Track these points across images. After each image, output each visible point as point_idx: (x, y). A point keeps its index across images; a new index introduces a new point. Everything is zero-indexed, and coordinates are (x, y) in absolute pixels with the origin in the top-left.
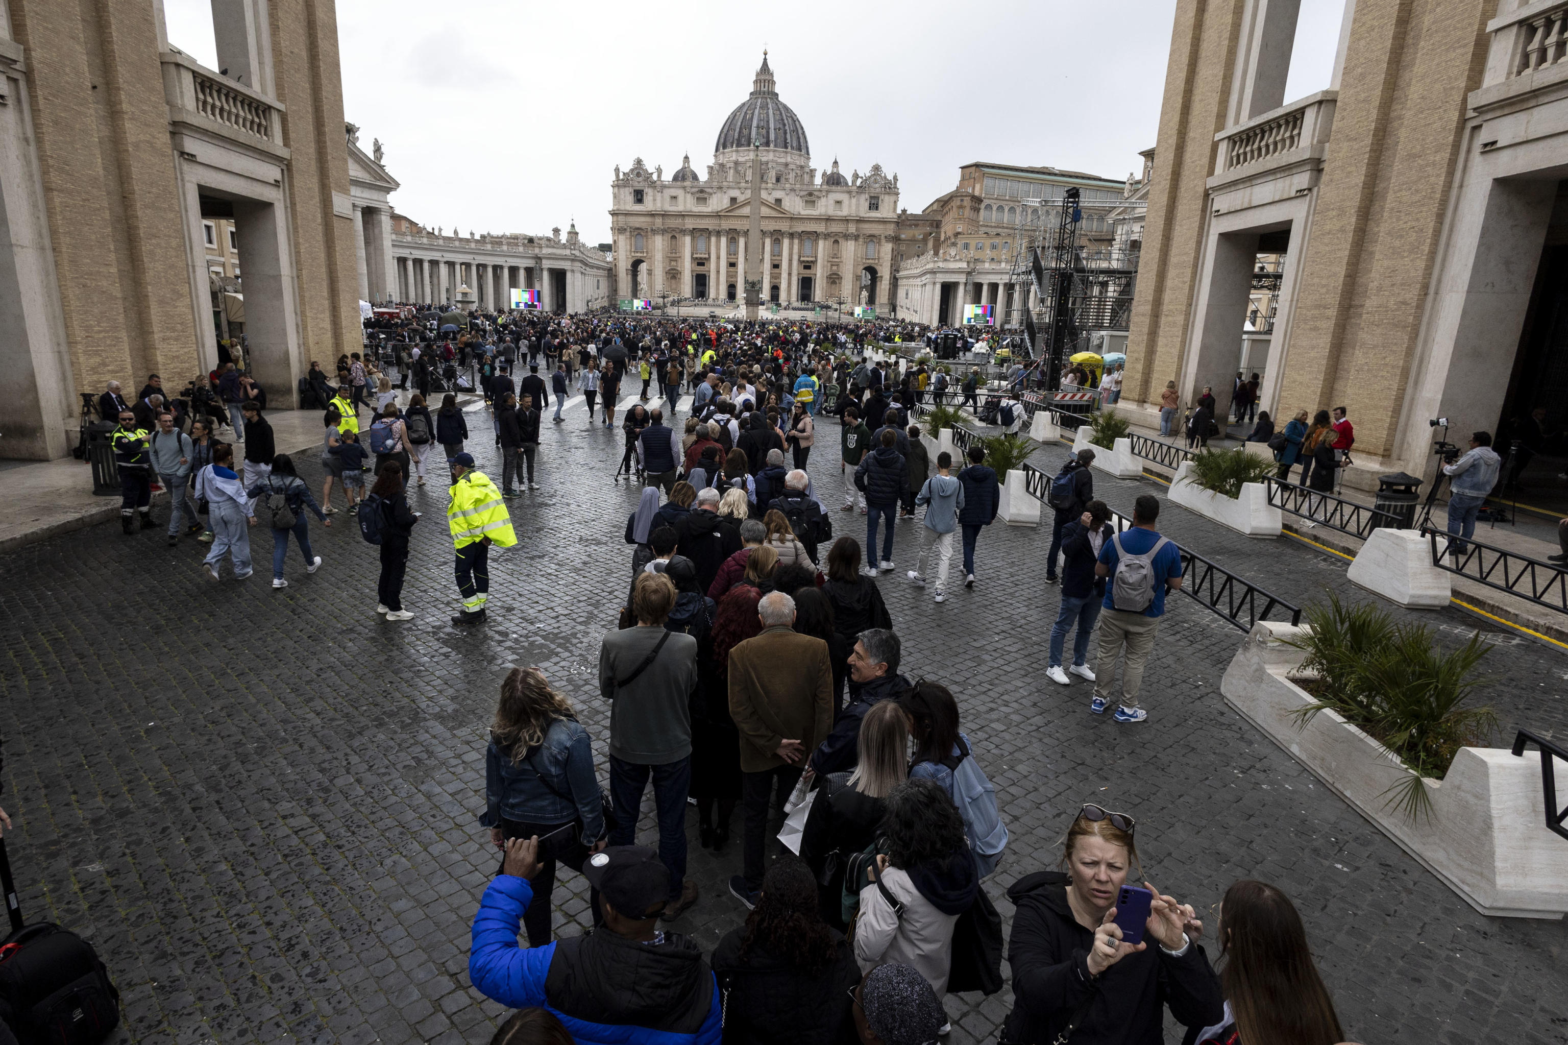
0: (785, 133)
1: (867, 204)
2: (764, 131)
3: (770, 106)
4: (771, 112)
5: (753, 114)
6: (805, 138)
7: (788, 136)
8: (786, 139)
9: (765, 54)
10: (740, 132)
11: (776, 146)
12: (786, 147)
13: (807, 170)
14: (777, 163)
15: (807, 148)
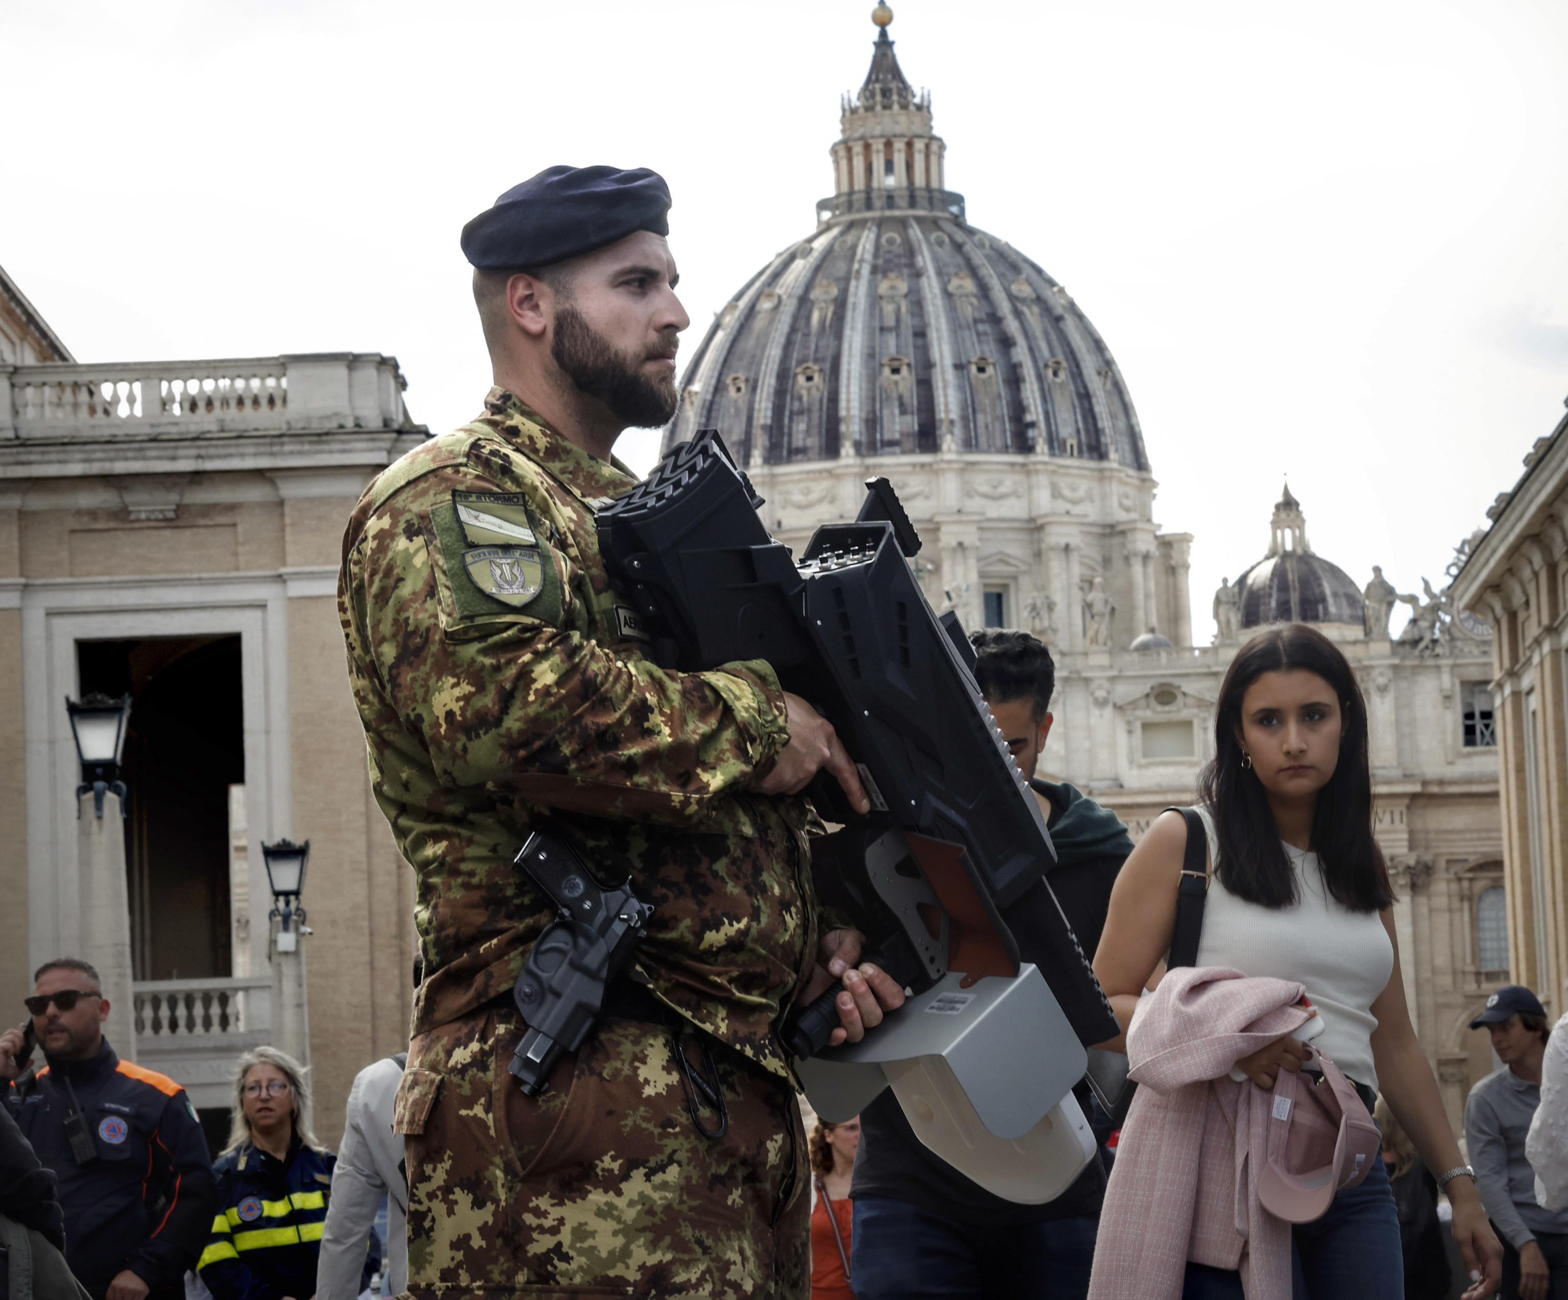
0: (1014, 380)
1: (1453, 721)
2: (906, 381)
3: (925, 260)
4: (931, 287)
5: (841, 304)
6: (1118, 389)
7: (1031, 393)
8: (1018, 409)
9: (883, 19)
10: (781, 392)
11: (970, 444)
12: (1024, 446)
13: (1143, 543)
14: (985, 526)
15: (1134, 438)
